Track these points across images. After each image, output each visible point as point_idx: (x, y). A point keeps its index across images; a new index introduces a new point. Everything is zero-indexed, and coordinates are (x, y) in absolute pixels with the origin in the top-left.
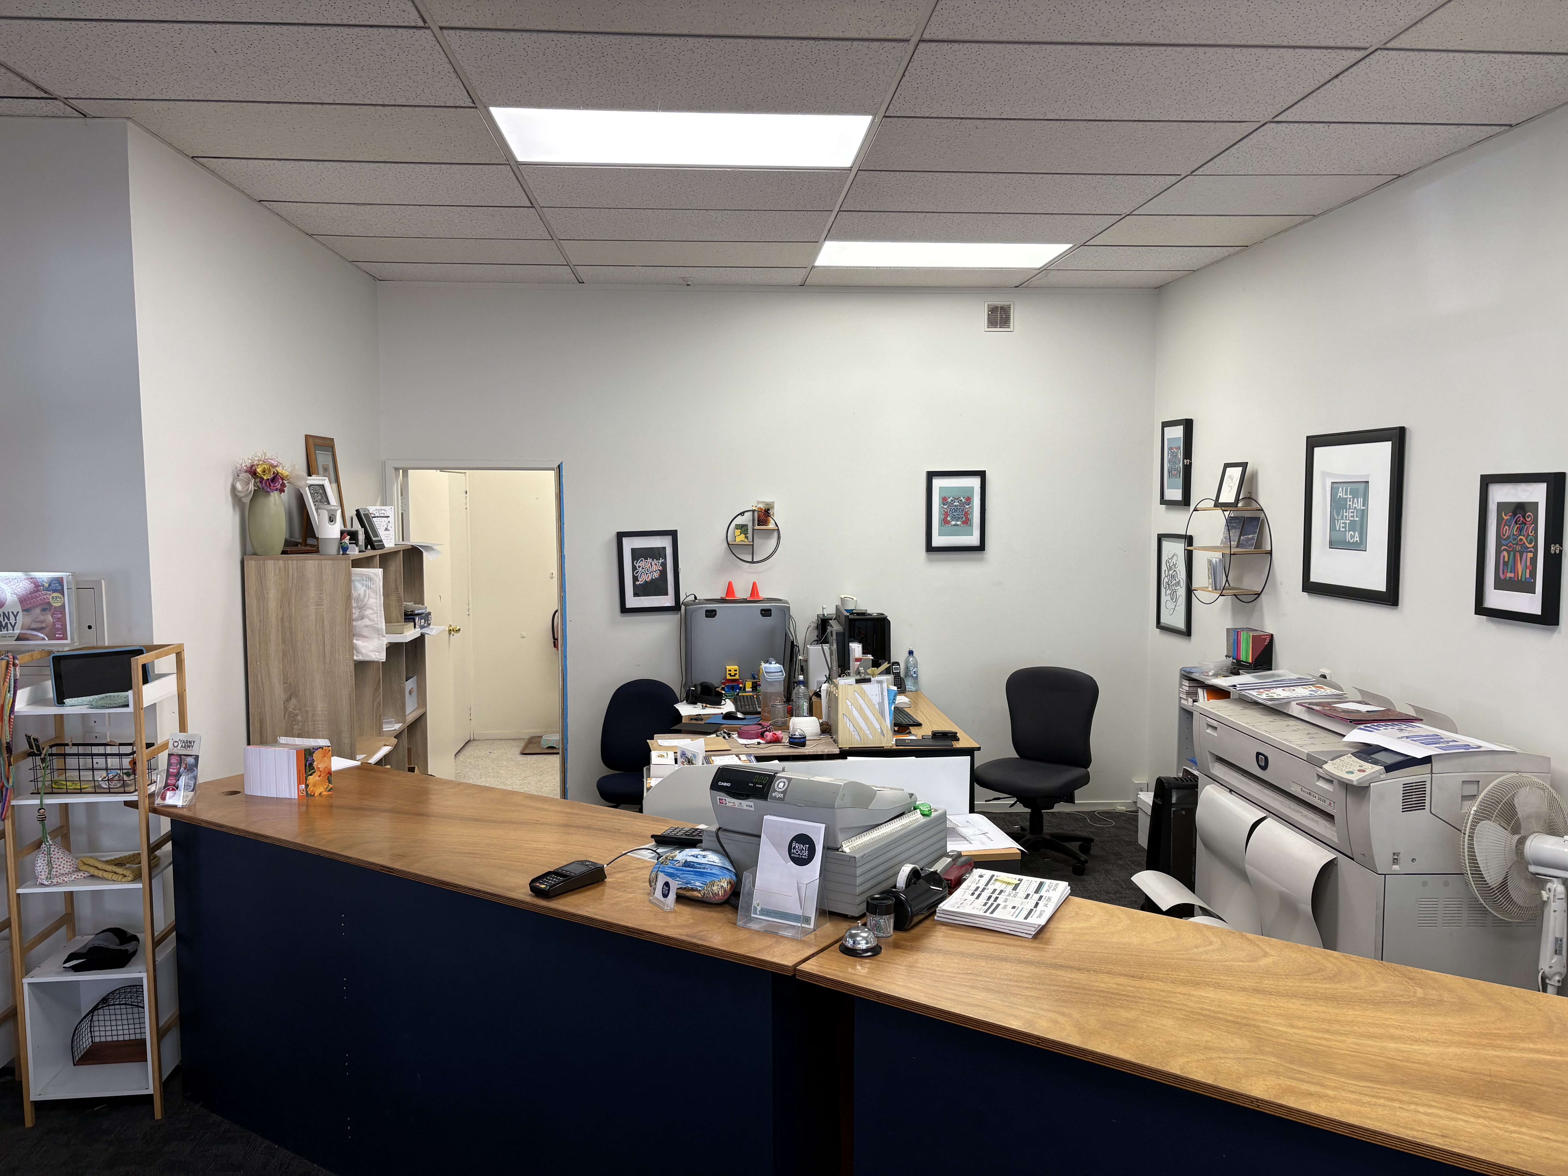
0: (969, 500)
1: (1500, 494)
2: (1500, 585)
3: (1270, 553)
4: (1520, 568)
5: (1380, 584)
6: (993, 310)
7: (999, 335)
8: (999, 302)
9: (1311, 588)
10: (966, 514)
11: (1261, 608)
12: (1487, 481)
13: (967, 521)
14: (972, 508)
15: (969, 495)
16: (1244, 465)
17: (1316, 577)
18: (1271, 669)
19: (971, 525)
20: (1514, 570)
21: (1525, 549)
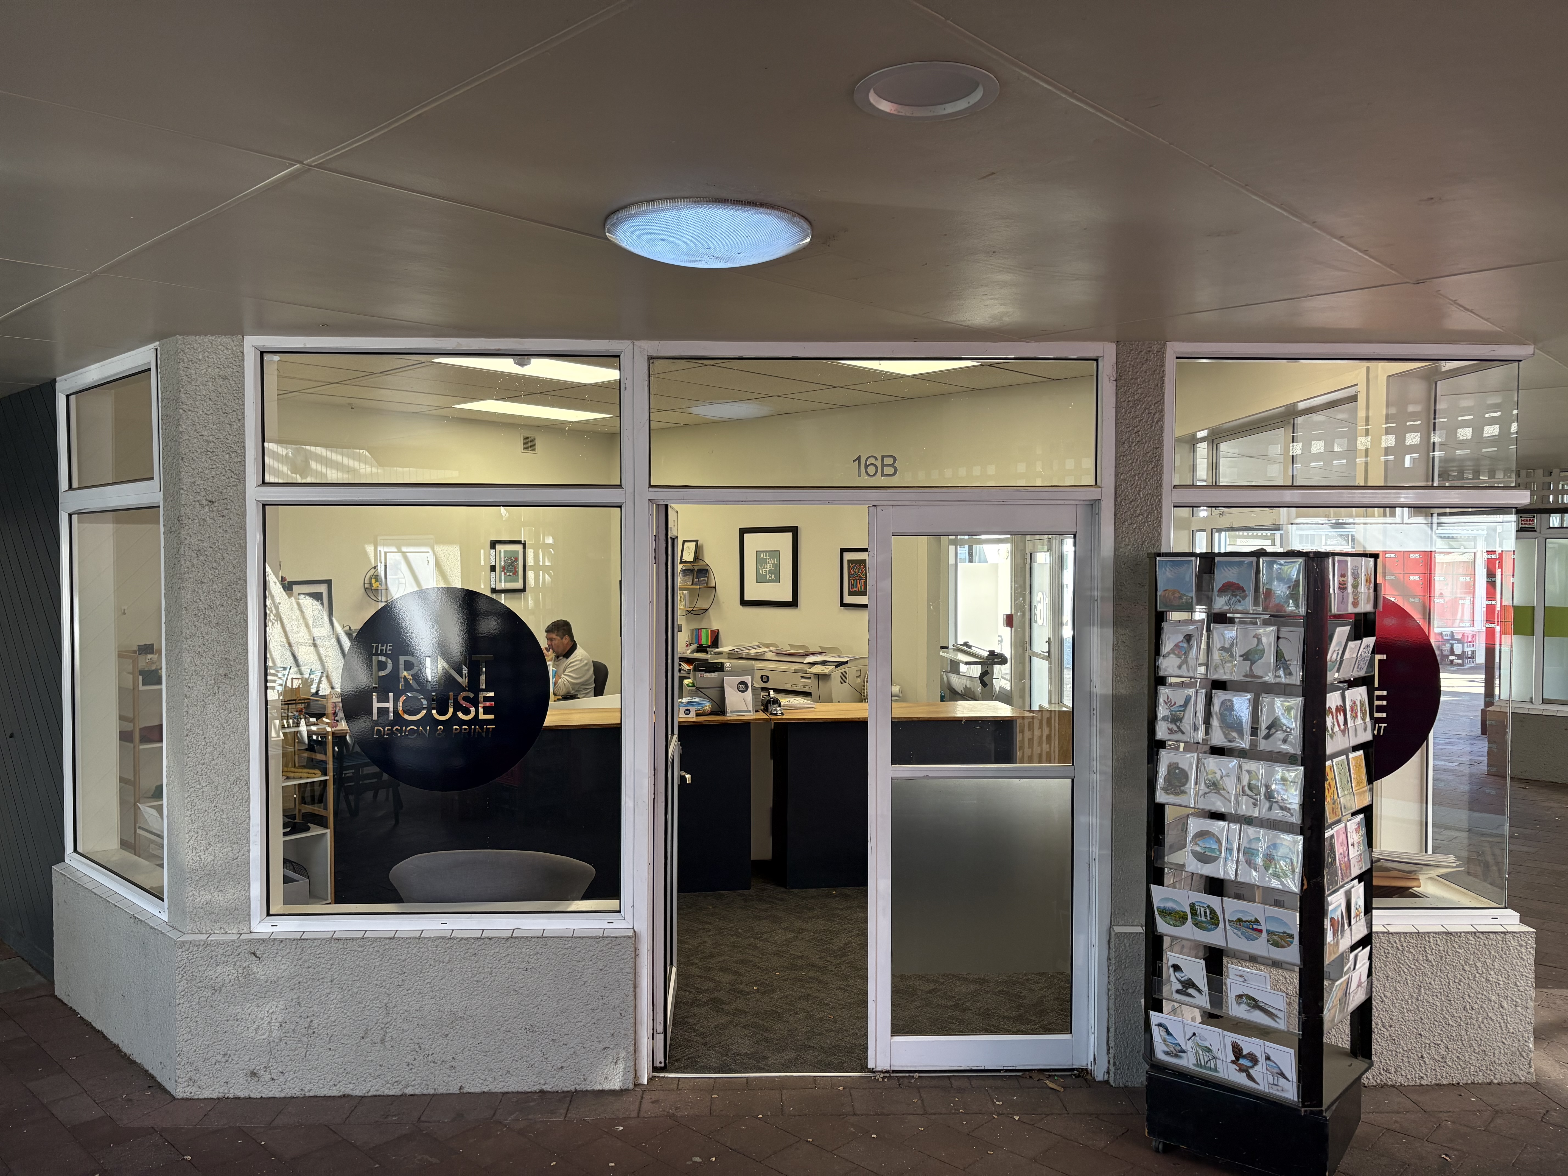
0: (516, 559)
1: (848, 556)
2: (851, 593)
3: (715, 587)
4: (859, 586)
5: (789, 598)
6: (526, 440)
7: (529, 455)
8: (529, 434)
9: (744, 603)
10: (515, 568)
11: (709, 617)
12: (842, 551)
13: (516, 573)
14: (518, 564)
15: (516, 556)
16: (697, 541)
17: (747, 597)
18: (718, 648)
19: (518, 576)
20: (857, 587)
21: (861, 578)
